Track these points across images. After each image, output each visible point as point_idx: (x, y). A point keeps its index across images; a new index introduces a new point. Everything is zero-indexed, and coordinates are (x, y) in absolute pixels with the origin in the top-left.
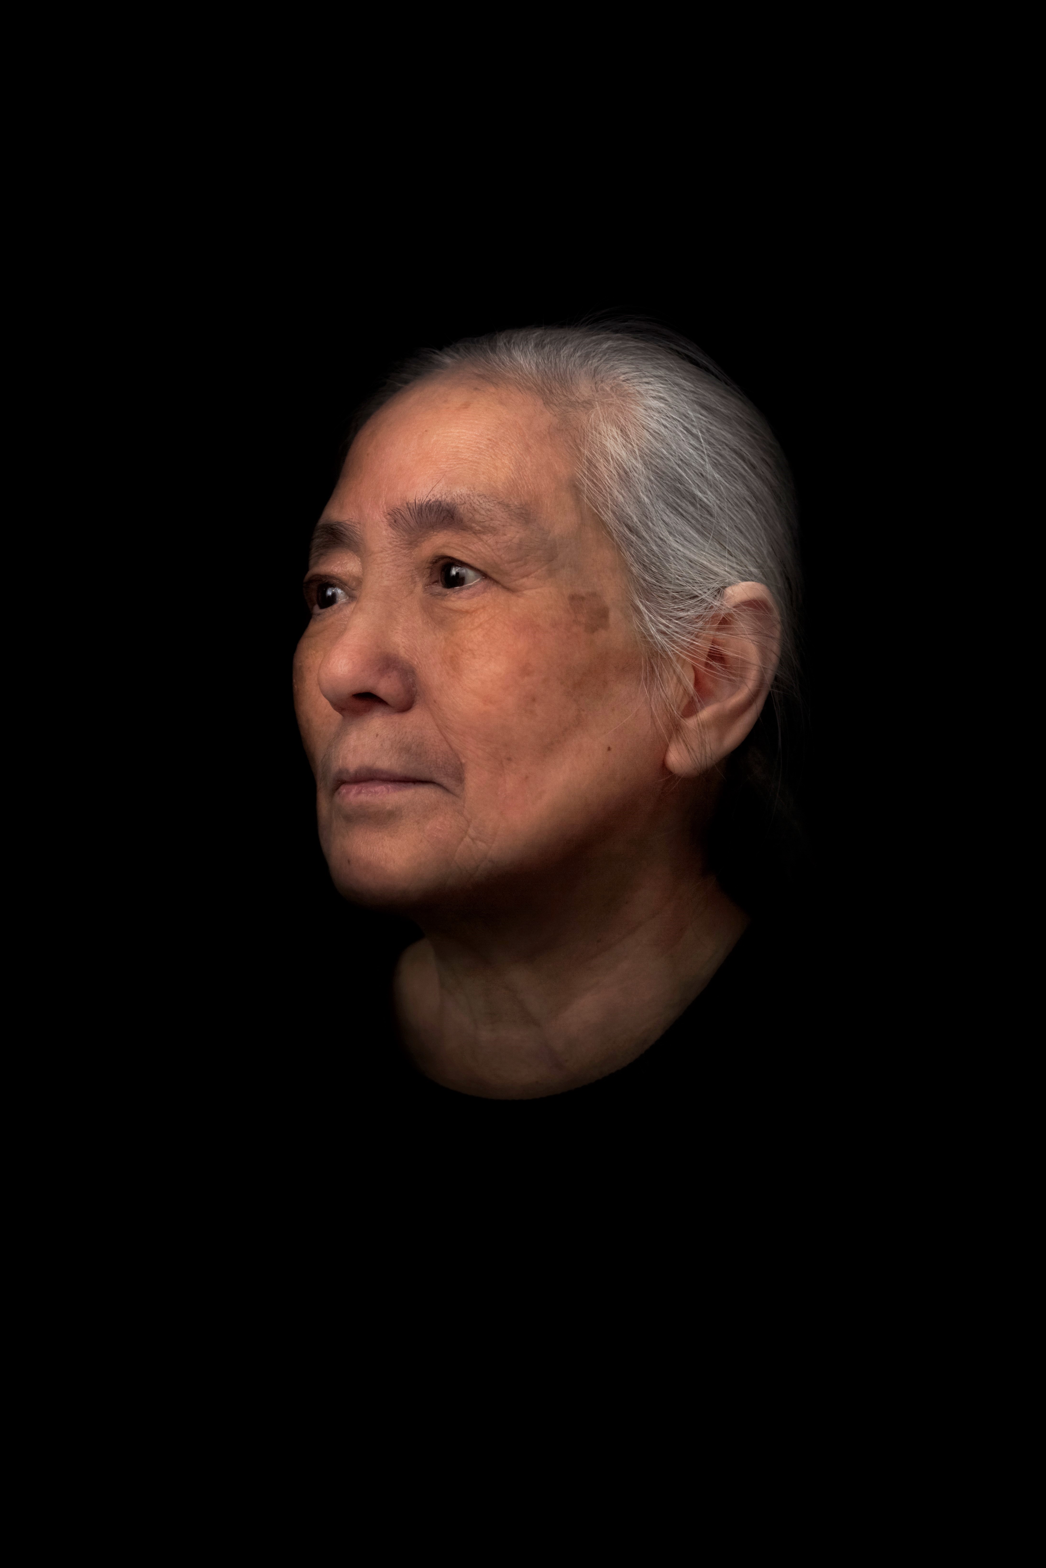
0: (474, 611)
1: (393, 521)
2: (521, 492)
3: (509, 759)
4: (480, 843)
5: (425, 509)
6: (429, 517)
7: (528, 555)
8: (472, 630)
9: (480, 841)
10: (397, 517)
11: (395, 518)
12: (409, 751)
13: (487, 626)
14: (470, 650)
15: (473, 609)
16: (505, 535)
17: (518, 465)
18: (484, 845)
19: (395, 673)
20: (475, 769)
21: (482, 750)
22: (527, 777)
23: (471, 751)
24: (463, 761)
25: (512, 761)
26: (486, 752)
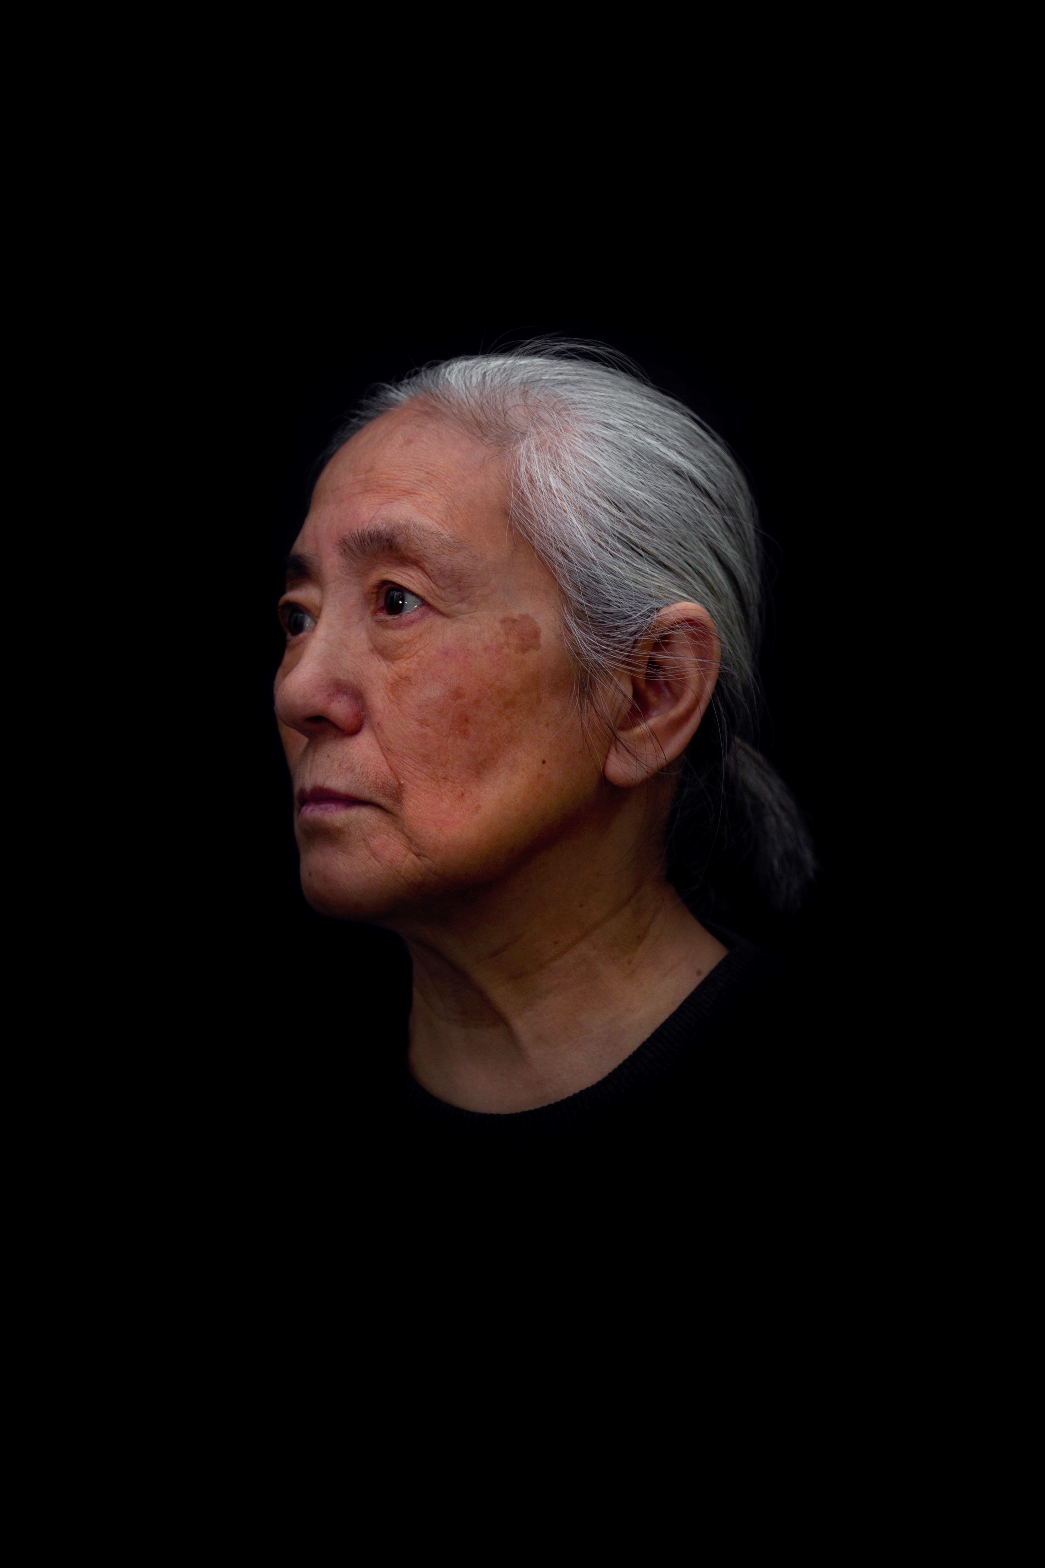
0: (411, 640)
5: (367, 539)
6: (372, 546)
7: (460, 582)
10: (344, 546)
12: (353, 771)
15: (411, 638)
16: (438, 563)
20: (413, 789)
21: (420, 771)
22: (463, 794)
23: (409, 772)
24: (402, 782)
25: (448, 780)
26: (424, 773)
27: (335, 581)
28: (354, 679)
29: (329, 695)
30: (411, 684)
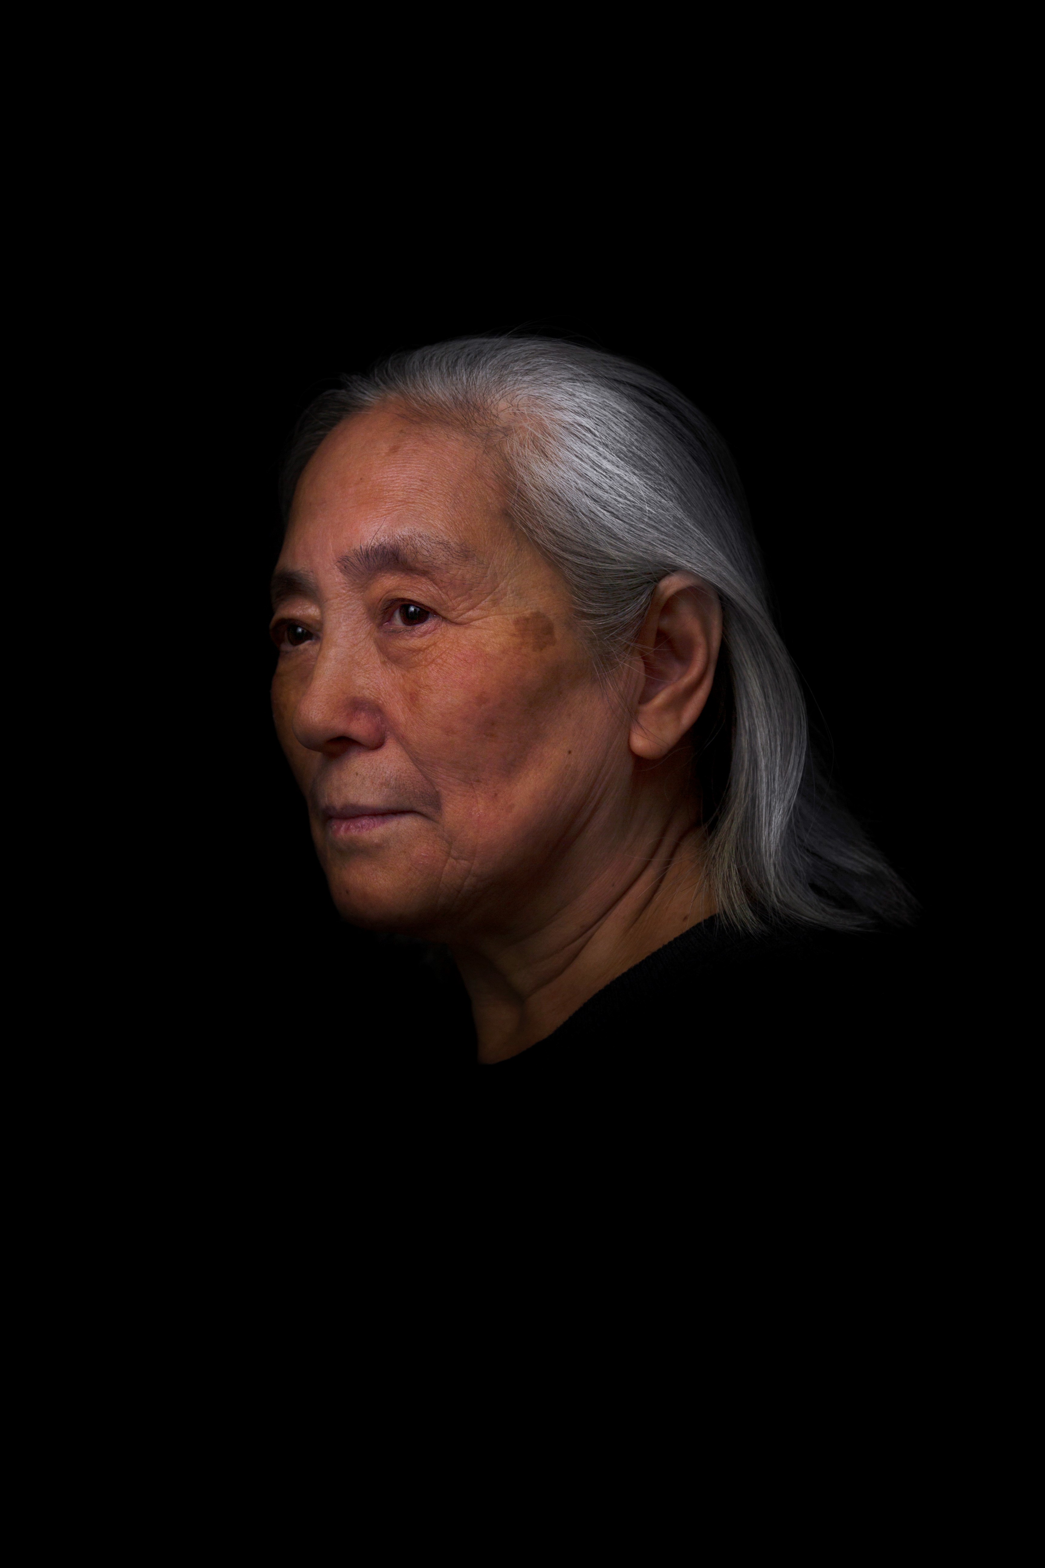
0: (426, 649)
1: (343, 567)
2: (459, 528)
3: (478, 781)
4: (463, 862)
5: (371, 554)
6: (376, 560)
7: (471, 590)
8: (426, 666)
9: (462, 859)
10: (346, 563)
11: (345, 564)
12: (388, 785)
13: (440, 661)
14: (427, 686)
15: (425, 646)
16: (448, 572)
17: (453, 502)
18: (466, 862)
19: (363, 714)
20: (449, 795)
21: (452, 777)
22: (496, 795)
23: (442, 779)
24: (437, 789)
25: (481, 782)
26: (457, 778)
27: (337, 598)
28: (370, 694)
29: (347, 715)
30: (432, 693)
